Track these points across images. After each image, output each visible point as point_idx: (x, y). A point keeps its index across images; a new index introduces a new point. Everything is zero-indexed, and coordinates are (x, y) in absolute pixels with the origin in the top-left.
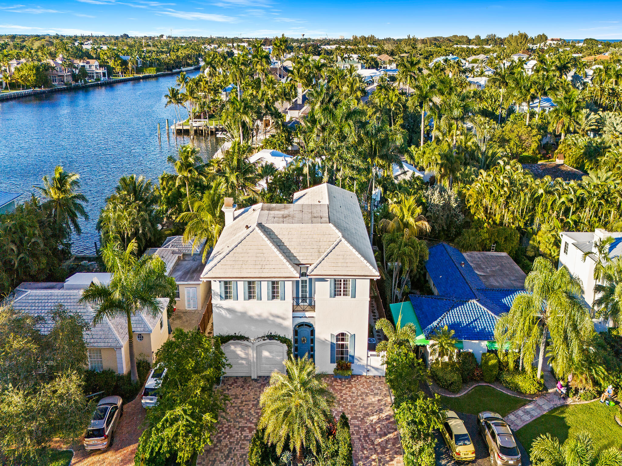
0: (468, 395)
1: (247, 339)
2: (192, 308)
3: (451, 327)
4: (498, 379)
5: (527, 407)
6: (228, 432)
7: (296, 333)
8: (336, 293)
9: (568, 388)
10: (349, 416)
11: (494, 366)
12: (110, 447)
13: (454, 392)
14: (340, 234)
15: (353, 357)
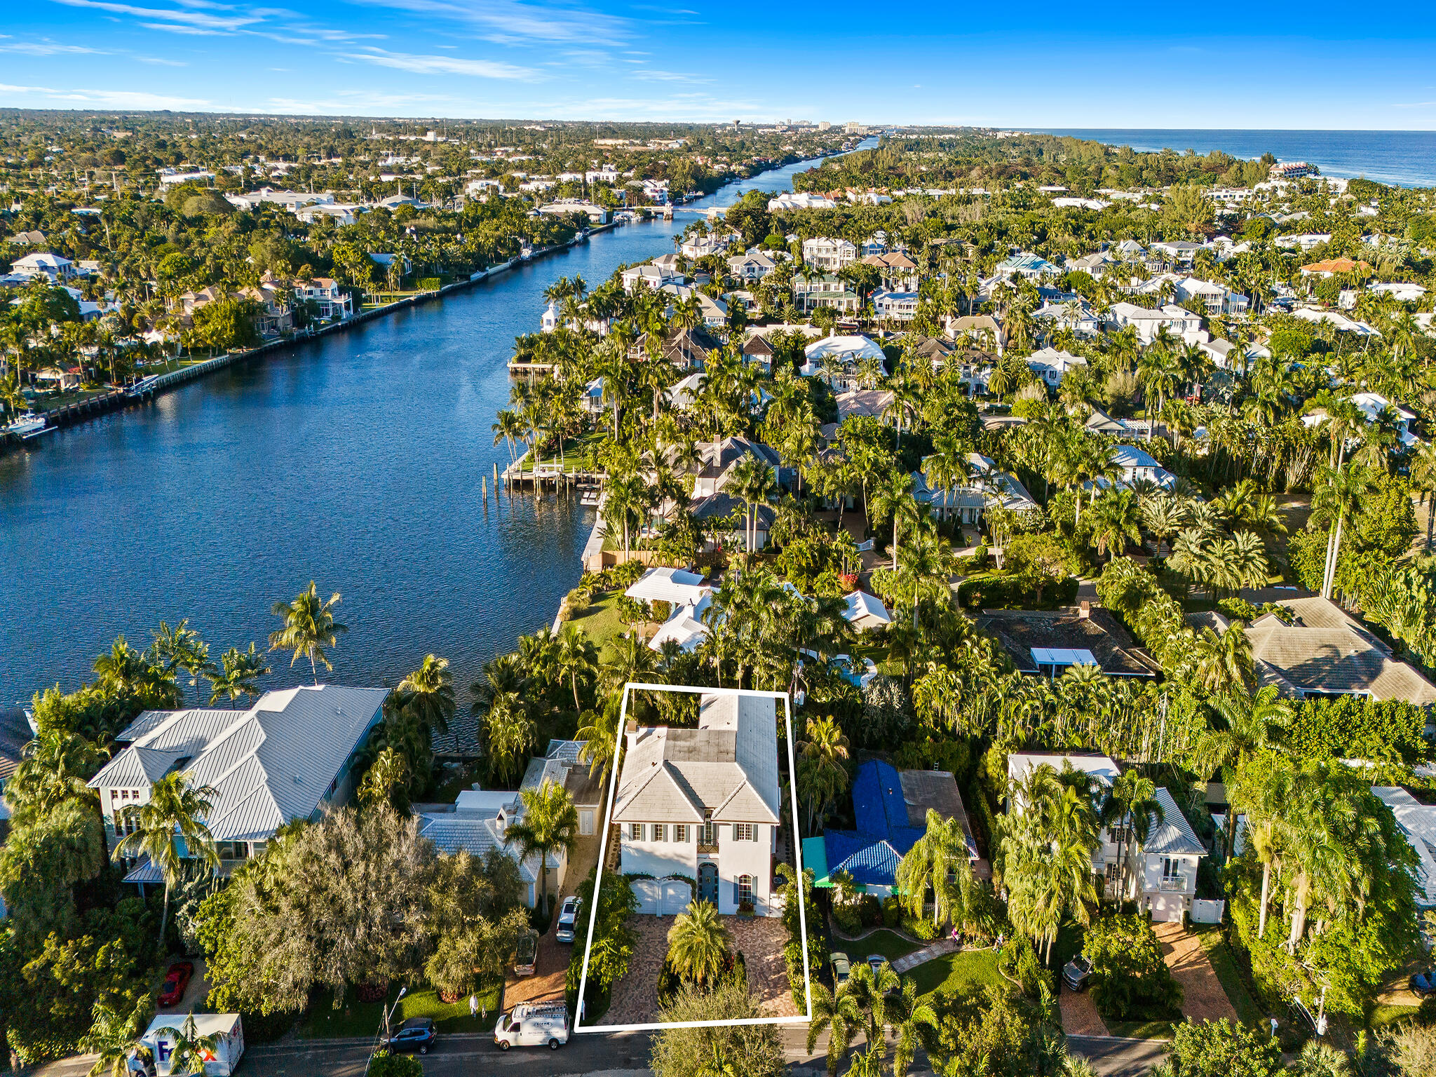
0: (866, 940)
1: (653, 878)
2: (587, 834)
3: (850, 871)
4: (898, 924)
5: (921, 952)
6: (637, 965)
7: (700, 872)
8: (738, 836)
9: (963, 936)
10: (747, 956)
11: (893, 910)
12: (536, 974)
13: (853, 936)
14: (744, 775)
15: (755, 897)
